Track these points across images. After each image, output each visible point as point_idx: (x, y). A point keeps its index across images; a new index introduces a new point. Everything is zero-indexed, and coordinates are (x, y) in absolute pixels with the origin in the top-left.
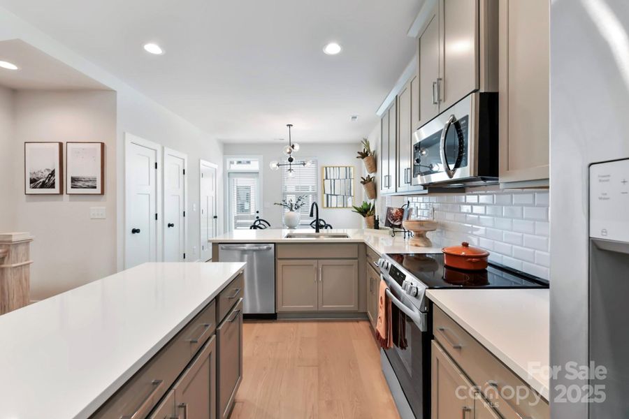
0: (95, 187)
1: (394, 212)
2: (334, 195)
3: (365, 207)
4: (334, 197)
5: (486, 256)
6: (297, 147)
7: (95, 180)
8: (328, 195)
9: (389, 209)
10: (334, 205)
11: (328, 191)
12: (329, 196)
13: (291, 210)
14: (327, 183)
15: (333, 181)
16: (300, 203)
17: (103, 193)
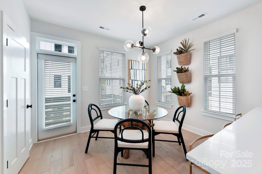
2: (136, 80)
12: (133, 81)
14: (132, 72)
15: (135, 70)
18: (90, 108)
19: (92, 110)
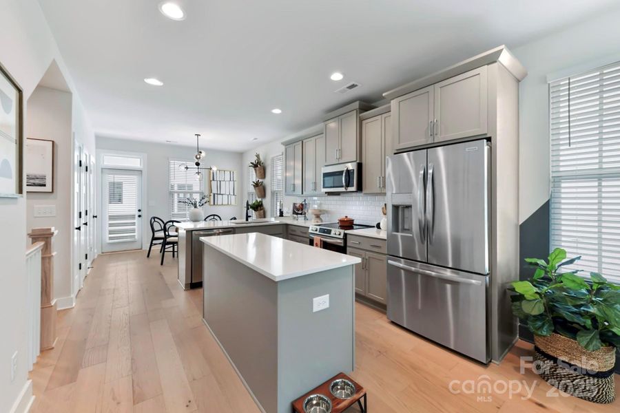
0: (45, 185)
1: (298, 205)
2: (220, 194)
3: (256, 204)
4: (220, 196)
5: (353, 220)
6: (203, 154)
7: (44, 178)
8: (214, 194)
9: (294, 204)
10: (220, 203)
11: (214, 191)
12: (216, 195)
13: (195, 207)
14: (214, 184)
15: (219, 182)
16: (204, 201)
17: (53, 192)
18: (153, 220)
19: (155, 223)
